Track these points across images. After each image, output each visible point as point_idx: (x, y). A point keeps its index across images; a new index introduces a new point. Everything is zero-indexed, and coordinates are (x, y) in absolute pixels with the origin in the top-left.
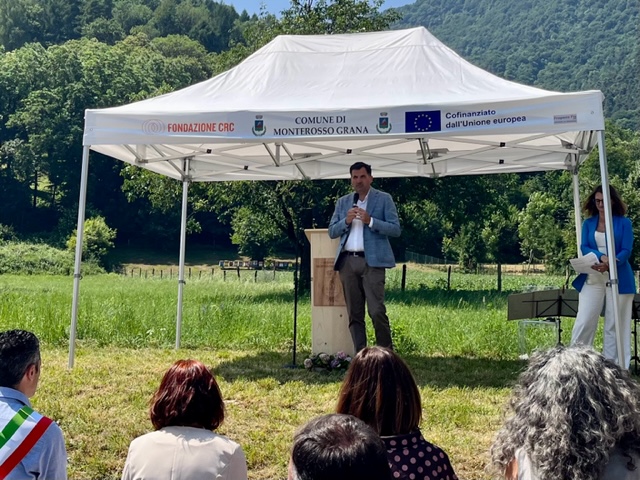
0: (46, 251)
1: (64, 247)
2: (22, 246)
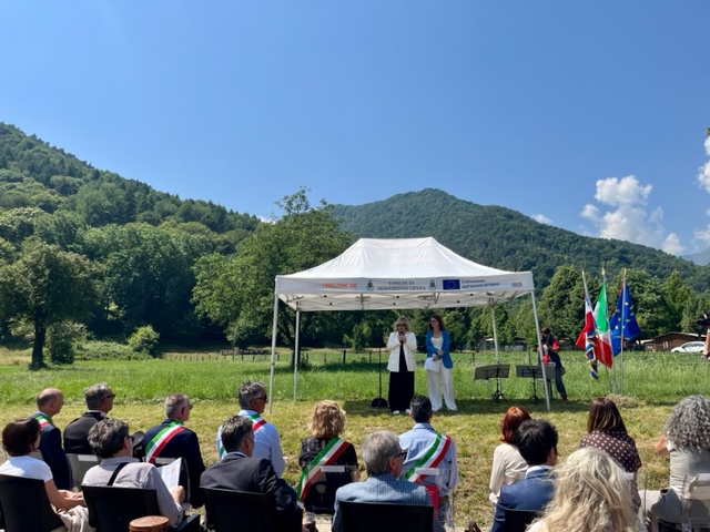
0: (115, 347)
1: (127, 344)
2: (100, 344)
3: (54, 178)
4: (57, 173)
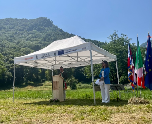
1: (91, 84)
2: (85, 84)
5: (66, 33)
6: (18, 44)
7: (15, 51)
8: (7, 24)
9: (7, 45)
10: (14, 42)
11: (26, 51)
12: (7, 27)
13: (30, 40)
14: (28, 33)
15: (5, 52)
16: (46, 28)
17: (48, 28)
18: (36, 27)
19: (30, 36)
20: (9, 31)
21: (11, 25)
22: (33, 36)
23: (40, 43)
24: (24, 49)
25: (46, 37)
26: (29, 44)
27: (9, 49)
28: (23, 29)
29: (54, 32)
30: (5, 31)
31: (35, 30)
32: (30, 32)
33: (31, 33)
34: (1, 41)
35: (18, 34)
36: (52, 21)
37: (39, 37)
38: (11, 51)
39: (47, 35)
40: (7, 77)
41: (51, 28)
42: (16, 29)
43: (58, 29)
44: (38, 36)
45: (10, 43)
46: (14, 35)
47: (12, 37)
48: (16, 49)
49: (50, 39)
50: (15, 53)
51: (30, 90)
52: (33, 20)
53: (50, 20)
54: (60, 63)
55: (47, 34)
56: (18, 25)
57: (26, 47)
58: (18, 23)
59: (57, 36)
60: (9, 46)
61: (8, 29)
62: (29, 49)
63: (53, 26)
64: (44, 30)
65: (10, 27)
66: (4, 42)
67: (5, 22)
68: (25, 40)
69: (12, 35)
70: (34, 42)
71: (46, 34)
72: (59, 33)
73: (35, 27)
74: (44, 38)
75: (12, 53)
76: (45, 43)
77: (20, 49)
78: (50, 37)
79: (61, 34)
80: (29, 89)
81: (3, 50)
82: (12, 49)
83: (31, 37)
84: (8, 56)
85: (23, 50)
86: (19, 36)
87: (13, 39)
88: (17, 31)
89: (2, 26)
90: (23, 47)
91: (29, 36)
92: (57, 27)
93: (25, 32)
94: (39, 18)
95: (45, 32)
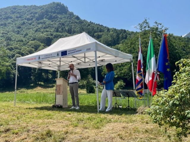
3: (95, 34)
4: (96, 32)
5: (84, 20)
6: (26, 37)
7: (22, 45)
8: (13, 13)
9: (14, 38)
10: (21, 34)
11: (34, 45)
12: (13, 16)
13: (39, 31)
14: (38, 23)
15: (11, 46)
16: (59, 16)
17: (61, 15)
18: (48, 15)
19: (40, 26)
20: (16, 21)
21: (19, 13)
22: (43, 26)
23: (52, 35)
24: (33, 42)
25: (59, 27)
26: (38, 36)
27: (16, 42)
28: (32, 18)
29: (69, 20)
30: (12, 21)
31: (46, 18)
32: (40, 21)
33: (41, 23)
34: (7, 33)
35: (26, 24)
36: (66, 6)
37: (51, 27)
38: (17, 46)
39: (61, 24)
40: (13, 76)
41: (65, 16)
42: (24, 18)
43: (74, 16)
44: (49, 26)
45: (16, 35)
46: (21, 26)
47: (19, 28)
48: (23, 42)
49: (64, 29)
50: (22, 47)
51: (39, 92)
52: (44, 6)
53: (64, 6)
54: (66, 63)
55: (60, 22)
56: (26, 13)
57: (34, 40)
58: (26, 11)
59: (72, 25)
60: (15, 39)
61: (14, 18)
62: (38, 43)
63: (68, 13)
64: (57, 17)
65: (17, 16)
66: (10, 34)
67: (12, 10)
68: (34, 31)
69: (19, 26)
70: (45, 33)
71: (58, 23)
72: (75, 21)
73: (46, 14)
74: (57, 28)
75: (19, 47)
76: (57, 34)
77: (28, 42)
78: (63, 26)
79: (77, 23)
80: (37, 91)
81: (9, 44)
82: (19, 42)
83: (41, 28)
84: (14, 52)
85: (32, 44)
86: (27, 26)
87: (20, 30)
88: (25, 20)
89: (8, 15)
90: (32, 40)
91: (38, 26)
92: (73, 13)
93: (34, 22)
94: (51, 4)
95: (58, 20)
